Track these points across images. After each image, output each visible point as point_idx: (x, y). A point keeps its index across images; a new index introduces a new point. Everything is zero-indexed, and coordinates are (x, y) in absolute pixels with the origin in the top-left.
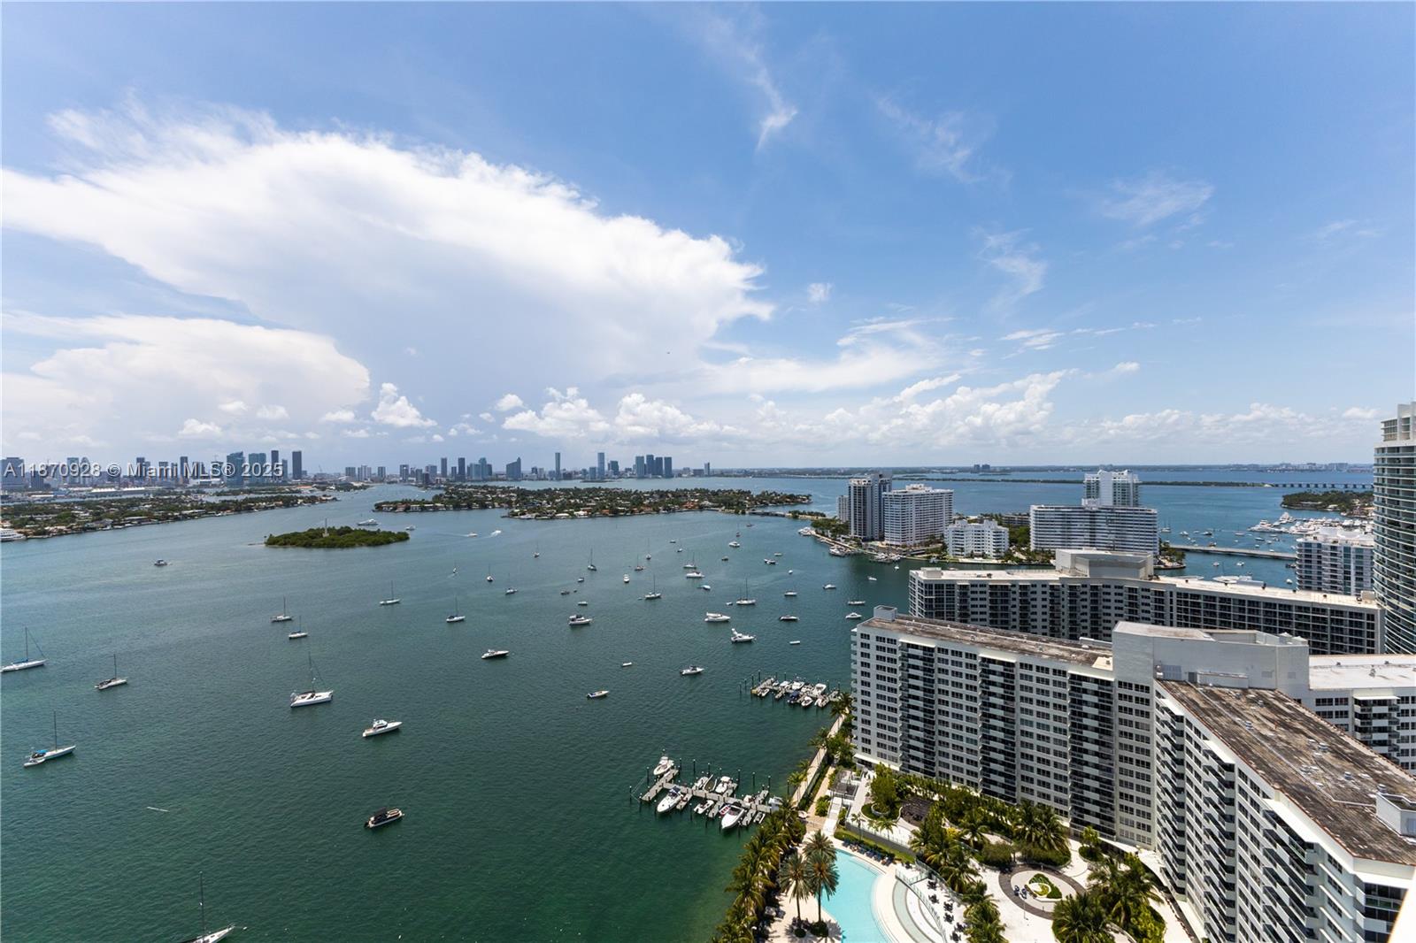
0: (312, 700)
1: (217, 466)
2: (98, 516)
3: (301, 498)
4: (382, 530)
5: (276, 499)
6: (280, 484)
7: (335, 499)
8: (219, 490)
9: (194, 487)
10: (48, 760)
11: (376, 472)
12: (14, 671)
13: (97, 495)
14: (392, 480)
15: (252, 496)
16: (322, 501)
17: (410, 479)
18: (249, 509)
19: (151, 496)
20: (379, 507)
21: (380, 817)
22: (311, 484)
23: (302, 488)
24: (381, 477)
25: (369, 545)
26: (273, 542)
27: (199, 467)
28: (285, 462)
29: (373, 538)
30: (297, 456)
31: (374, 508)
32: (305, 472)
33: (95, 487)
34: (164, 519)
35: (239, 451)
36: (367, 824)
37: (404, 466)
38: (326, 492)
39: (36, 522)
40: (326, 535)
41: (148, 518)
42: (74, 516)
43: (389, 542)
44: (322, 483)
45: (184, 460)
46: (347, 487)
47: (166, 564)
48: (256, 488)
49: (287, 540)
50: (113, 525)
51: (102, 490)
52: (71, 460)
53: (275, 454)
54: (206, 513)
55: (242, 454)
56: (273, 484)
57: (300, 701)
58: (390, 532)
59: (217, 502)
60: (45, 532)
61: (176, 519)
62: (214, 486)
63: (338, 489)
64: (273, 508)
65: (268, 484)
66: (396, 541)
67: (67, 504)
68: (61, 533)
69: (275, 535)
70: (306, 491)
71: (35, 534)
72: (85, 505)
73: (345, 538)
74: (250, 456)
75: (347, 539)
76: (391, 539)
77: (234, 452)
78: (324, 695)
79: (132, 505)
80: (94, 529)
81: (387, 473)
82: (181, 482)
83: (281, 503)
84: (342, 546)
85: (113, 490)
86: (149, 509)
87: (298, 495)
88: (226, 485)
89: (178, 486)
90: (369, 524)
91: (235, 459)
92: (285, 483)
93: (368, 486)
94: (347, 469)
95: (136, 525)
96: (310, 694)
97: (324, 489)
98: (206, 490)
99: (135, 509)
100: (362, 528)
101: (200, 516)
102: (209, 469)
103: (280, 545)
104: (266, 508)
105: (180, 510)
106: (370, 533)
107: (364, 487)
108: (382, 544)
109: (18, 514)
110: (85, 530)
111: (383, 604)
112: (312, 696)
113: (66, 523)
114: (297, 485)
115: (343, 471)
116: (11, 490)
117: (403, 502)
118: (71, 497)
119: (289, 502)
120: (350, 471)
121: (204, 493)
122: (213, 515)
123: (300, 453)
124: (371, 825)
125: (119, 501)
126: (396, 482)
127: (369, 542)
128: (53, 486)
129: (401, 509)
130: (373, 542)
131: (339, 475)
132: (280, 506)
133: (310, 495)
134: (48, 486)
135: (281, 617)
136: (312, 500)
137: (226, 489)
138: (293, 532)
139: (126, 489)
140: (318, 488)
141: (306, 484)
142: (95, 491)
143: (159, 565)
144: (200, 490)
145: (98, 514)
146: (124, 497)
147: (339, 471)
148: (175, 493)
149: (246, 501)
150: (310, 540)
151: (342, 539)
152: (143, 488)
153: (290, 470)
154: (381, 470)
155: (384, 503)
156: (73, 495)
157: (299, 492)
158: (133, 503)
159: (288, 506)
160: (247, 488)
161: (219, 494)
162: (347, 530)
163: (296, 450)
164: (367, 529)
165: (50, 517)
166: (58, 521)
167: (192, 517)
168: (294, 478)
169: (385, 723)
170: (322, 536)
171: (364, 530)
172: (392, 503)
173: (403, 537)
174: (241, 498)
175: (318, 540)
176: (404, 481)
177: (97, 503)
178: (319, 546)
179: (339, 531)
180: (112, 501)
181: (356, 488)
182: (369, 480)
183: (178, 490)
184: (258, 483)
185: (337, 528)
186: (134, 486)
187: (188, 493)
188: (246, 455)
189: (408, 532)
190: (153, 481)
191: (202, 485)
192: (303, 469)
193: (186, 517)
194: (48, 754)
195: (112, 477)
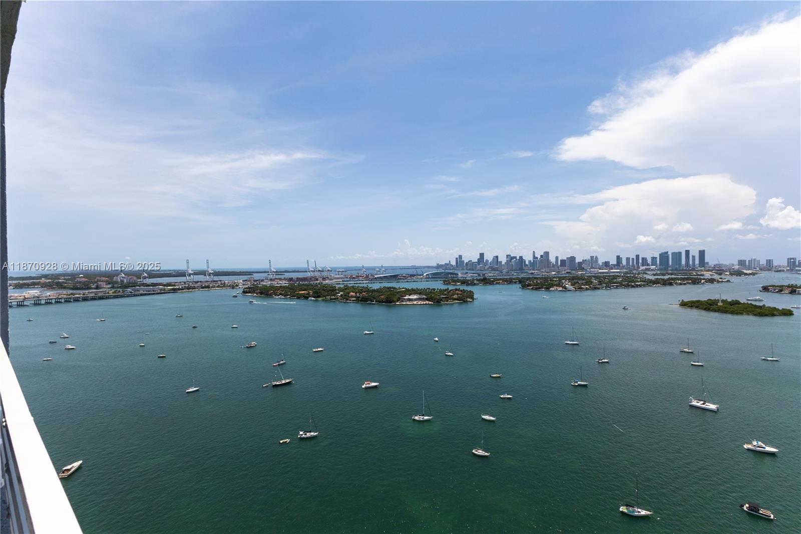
0: (703, 406)
1: (654, 259)
2: (600, 283)
3: (704, 279)
4: (767, 306)
5: (687, 279)
6: (690, 270)
7: (728, 281)
8: (655, 273)
9: (642, 270)
10: (580, 385)
11: (765, 263)
12: (569, 344)
13: (601, 273)
14: (779, 269)
15: (673, 276)
16: (718, 282)
17: (797, 268)
18: (671, 284)
19: (622, 275)
20: (765, 289)
21: (754, 508)
22: (711, 271)
23: (705, 273)
24: (769, 266)
25: (755, 315)
26: (684, 304)
27: (644, 260)
28: (694, 257)
29: (758, 310)
30: (702, 253)
31: (761, 289)
32: (708, 263)
33: (600, 269)
34: (627, 286)
35: (666, 251)
36: (743, 506)
37: (791, 259)
38: (723, 276)
39: (579, 283)
40: (720, 304)
41: (620, 285)
42: (592, 282)
43: (773, 315)
44: (719, 270)
45: (637, 256)
46: (739, 273)
47: (627, 309)
48: (675, 272)
49: (693, 304)
50: (606, 287)
51: (603, 271)
52: (592, 257)
53: (687, 252)
54: (647, 285)
55: (667, 252)
56: (686, 270)
57: (695, 403)
58: (775, 308)
59: (653, 279)
60: (582, 288)
61: (633, 287)
62: (652, 270)
63: (731, 274)
64: (685, 284)
65: (683, 270)
66: (780, 315)
67: (590, 276)
68: (587, 289)
69: (685, 300)
70: (708, 275)
71: (578, 289)
72: (596, 277)
73: (735, 308)
74: (672, 253)
75: (736, 309)
76: (775, 313)
77: (663, 252)
78: (713, 407)
79: (614, 278)
80: (599, 288)
81: (775, 264)
82: (636, 268)
83: (690, 281)
84: (732, 313)
85: (607, 271)
86: (621, 281)
87: (702, 277)
88: (658, 270)
89: (634, 270)
90: (756, 300)
91: (664, 256)
92: (693, 269)
93: (757, 273)
94: (739, 261)
95: (615, 288)
96: (702, 402)
97: (720, 274)
98: (648, 272)
99: (615, 280)
100: (749, 302)
101: (644, 286)
102: (649, 261)
103: (688, 307)
104: (681, 284)
105: (635, 282)
106: (756, 306)
107: (753, 274)
108: (766, 315)
109: (573, 280)
110: (596, 288)
111: (764, 359)
112: (704, 404)
113: (589, 285)
114: (702, 271)
115: (736, 263)
116: (572, 270)
117: (789, 286)
118: (591, 273)
119: (696, 281)
120: (742, 263)
121: (647, 274)
122: (650, 286)
123: (704, 251)
124: (745, 508)
125: (609, 276)
126: (784, 271)
127: (755, 312)
128: (585, 268)
129: (787, 291)
130: (759, 313)
131: (733, 265)
132: (690, 283)
133: (710, 277)
134: (583, 268)
135: (686, 350)
136: (712, 281)
137: (659, 272)
138: (697, 300)
139: (612, 271)
140: (716, 273)
141: (708, 271)
142: (600, 271)
143: (624, 309)
144: (644, 272)
145: (601, 282)
146: (611, 274)
147: (731, 262)
148: (633, 273)
149: (669, 279)
150: (709, 306)
151: (733, 308)
152: (619, 271)
153: (697, 262)
154: (769, 262)
155: (770, 286)
156: (592, 272)
157: (703, 275)
158: (615, 277)
159: (695, 284)
160: (670, 272)
161: (654, 275)
162: (737, 303)
163: (702, 249)
164: (754, 303)
165: (584, 281)
166: (586, 284)
167: (640, 286)
168: (700, 267)
169: (764, 446)
170: (717, 305)
171: (751, 304)
172: (778, 286)
173: (788, 313)
174: (666, 277)
175: (714, 307)
176: (792, 270)
177: (600, 277)
178: (714, 311)
179: (730, 302)
180: (607, 276)
181: (746, 274)
182: (758, 269)
183: (634, 272)
184: (677, 270)
185: (729, 300)
186: (615, 269)
187: (639, 274)
188: (670, 253)
189: (792, 309)
190: (624, 267)
191: (647, 269)
192: (706, 261)
193: (637, 286)
194: (579, 383)
195: (606, 264)
